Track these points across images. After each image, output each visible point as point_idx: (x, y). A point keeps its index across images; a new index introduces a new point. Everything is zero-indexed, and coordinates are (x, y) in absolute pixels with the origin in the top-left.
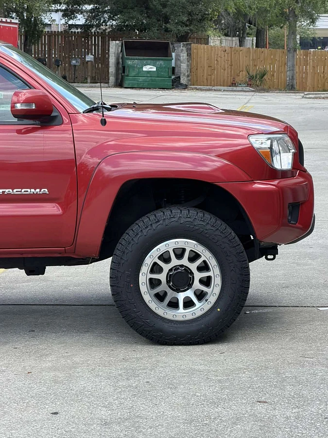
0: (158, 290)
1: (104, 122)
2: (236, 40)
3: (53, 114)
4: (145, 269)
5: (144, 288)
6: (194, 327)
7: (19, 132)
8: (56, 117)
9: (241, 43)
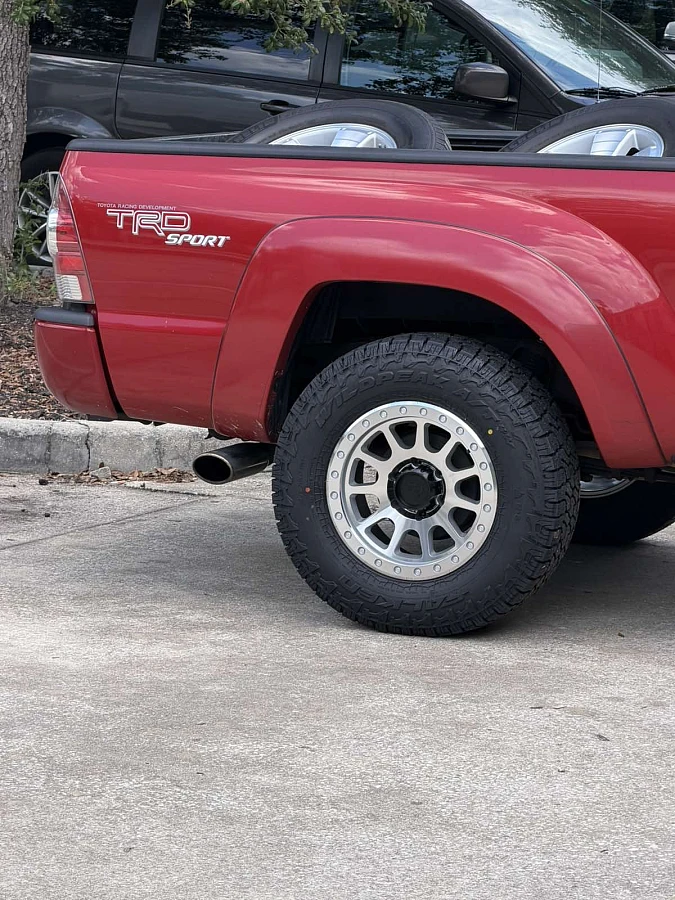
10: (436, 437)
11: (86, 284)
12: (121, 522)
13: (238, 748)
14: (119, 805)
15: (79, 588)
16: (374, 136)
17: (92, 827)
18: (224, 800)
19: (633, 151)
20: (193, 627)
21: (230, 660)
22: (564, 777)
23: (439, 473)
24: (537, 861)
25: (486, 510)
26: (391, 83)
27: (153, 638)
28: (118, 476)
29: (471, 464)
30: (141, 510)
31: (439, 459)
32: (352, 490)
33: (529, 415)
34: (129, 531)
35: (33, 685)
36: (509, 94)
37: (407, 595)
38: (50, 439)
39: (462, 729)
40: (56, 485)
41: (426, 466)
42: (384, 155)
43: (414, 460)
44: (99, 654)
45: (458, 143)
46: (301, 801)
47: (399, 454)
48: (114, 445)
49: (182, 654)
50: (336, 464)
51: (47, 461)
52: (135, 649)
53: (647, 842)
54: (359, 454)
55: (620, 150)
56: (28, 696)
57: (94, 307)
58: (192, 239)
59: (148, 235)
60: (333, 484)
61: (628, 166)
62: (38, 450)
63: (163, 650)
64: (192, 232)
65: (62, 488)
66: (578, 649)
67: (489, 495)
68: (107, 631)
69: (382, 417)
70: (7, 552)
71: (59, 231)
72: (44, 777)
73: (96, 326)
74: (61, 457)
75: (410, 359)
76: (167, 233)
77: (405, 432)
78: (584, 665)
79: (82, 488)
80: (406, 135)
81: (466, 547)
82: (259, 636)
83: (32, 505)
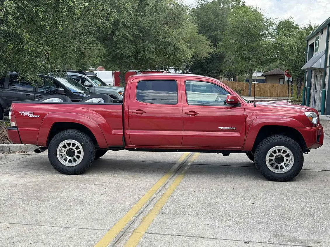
0: (272, 162)
1: (255, 106)
2: (228, 79)
3: (238, 103)
4: (268, 155)
5: (267, 162)
6: (284, 175)
7: (225, 108)
8: (239, 104)
9: (229, 80)
10: (74, 145)
11: (16, 123)
12: (18, 159)
13: (51, 194)
14: (36, 205)
15: (15, 170)
16: (59, 100)
17: (33, 209)
18: (52, 203)
19: (99, 102)
20: (36, 176)
21: (44, 181)
22: (102, 195)
23: (74, 150)
24: (104, 209)
25: (82, 156)
26: (43, 91)
27: (31, 178)
28: (14, 152)
29: (79, 149)
30: (20, 157)
31: (74, 148)
32: (60, 153)
33: (88, 141)
34: (20, 161)
35: (14, 187)
36: (65, 93)
37: (70, 169)
38: (3, 147)
39: (85, 189)
40: (5, 154)
41: (72, 149)
42: (61, 103)
43: (70, 148)
44: (23, 181)
45: (73, 101)
46: (64, 202)
47: (68, 148)
48: (14, 148)
49: (36, 180)
50: (58, 149)
51: (3, 150)
52: (28, 180)
53: (119, 205)
54: (62, 148)
55: (97, 102)
56: (14, 189)
57: (17, 127)
58: (34, 116)
59: (26, 116)
60: (58, 153)
61: (99, 104)
62: (1, 149)
63: (33, 180)
64: (33, 115)
65: (6, 155)
66: (96, 175)
67: (82, 153)
68: (22, 177)
69: (65, 142)
70: (1, 165)
71: (11, 115)
72: (21, 202)
73: (18, 130)
74: (5, 150)
75: (69, 133)
76: (29, 115)
77: (69, 144)
78: (98, 178)
79: (9, 154)
80: (65, 100)
81: (79, 161)
82: (47, 176)
83: (2, 158)
